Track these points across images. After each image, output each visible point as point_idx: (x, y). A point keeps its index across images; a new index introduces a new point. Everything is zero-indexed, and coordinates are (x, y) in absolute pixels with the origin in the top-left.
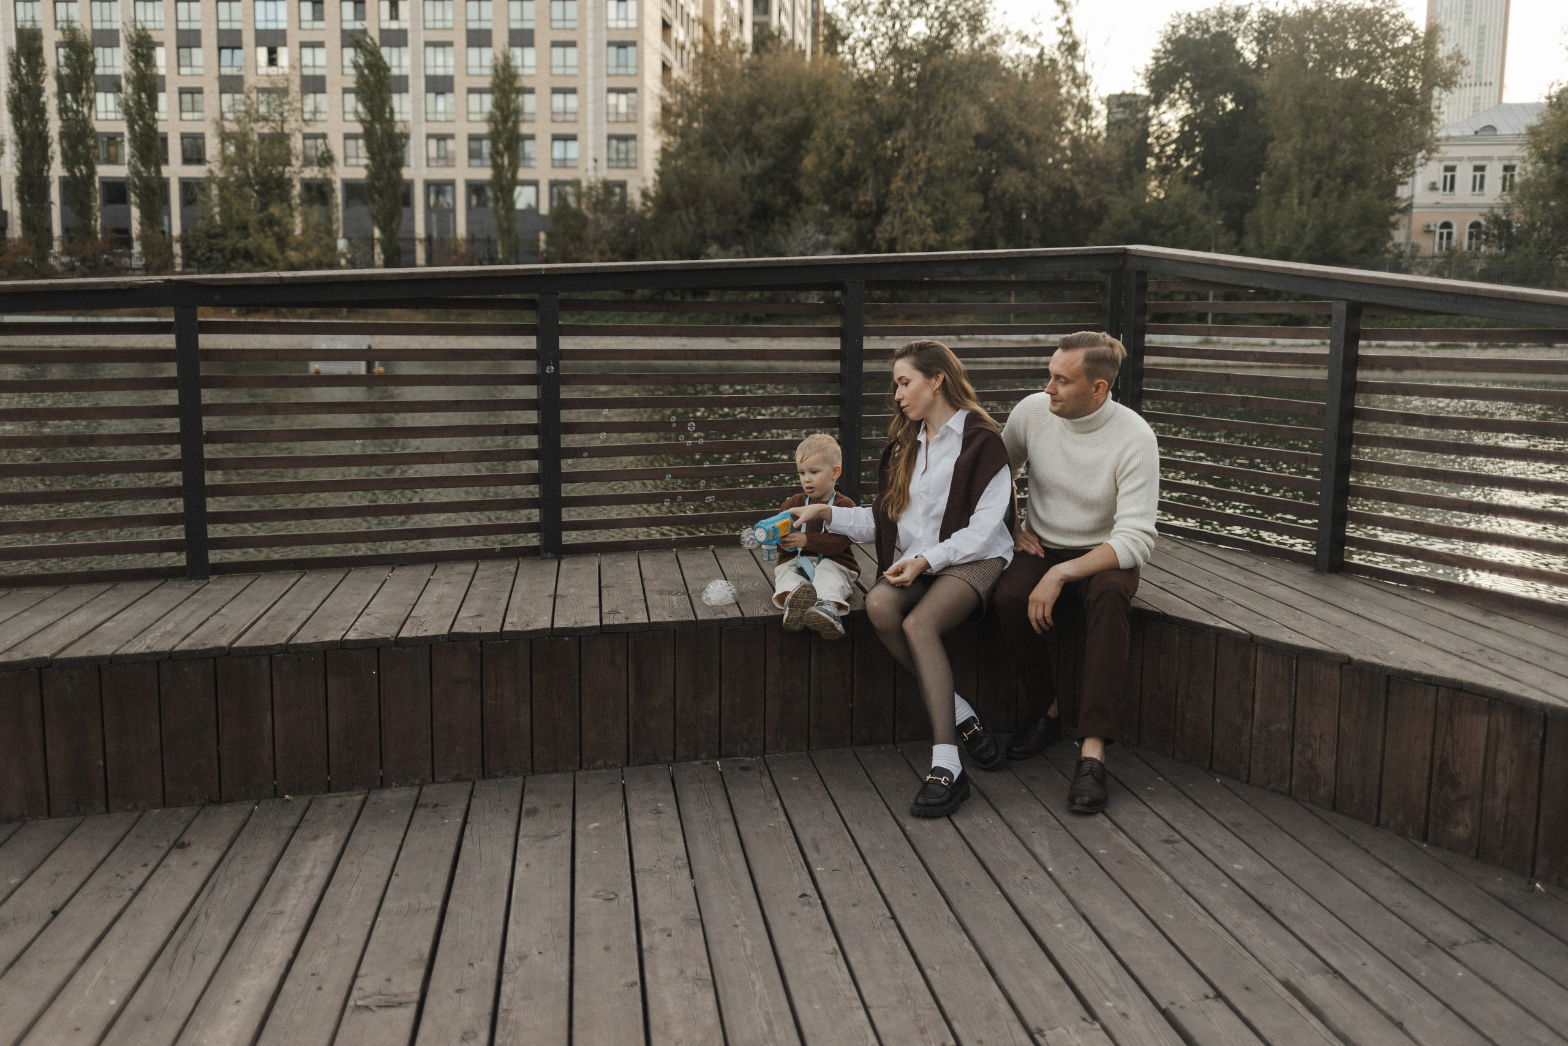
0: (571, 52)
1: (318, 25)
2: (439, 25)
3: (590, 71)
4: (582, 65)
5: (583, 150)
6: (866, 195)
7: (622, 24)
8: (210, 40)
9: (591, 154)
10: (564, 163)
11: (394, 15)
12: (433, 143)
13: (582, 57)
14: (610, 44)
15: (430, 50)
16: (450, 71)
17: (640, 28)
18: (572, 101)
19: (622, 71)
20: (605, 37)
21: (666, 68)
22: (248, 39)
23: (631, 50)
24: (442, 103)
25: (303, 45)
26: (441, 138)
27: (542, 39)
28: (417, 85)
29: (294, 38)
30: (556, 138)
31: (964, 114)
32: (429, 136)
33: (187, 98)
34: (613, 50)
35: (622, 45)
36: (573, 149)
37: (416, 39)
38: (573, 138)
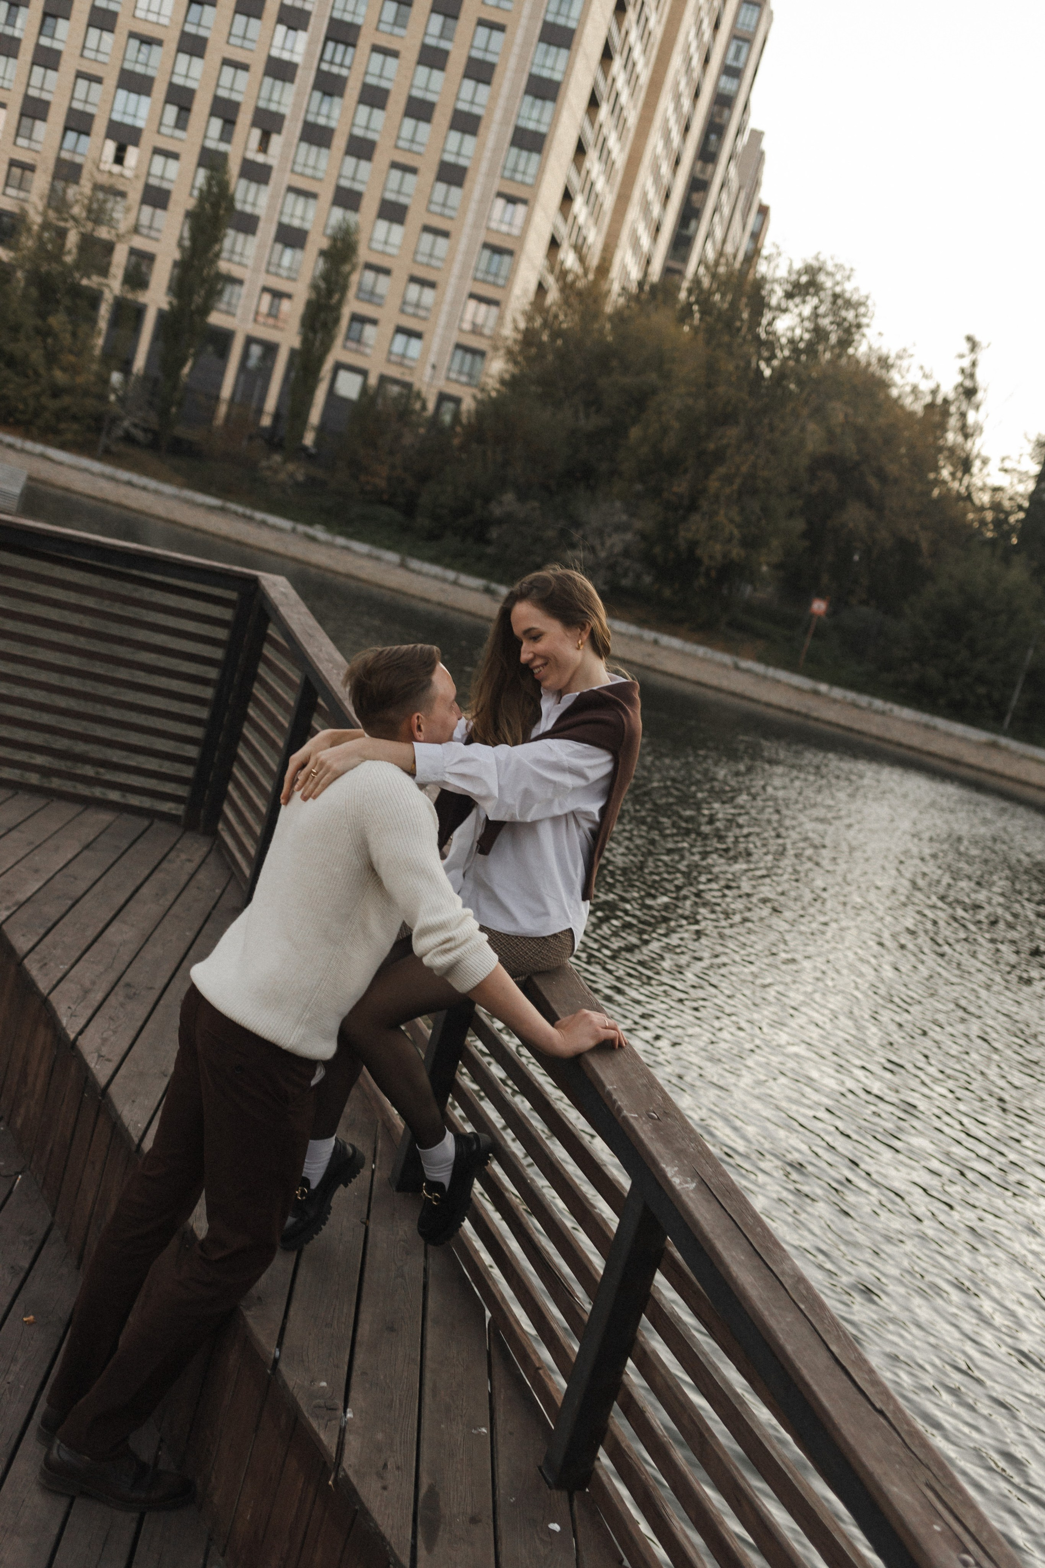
0: (441, 242)
1: (179, 133)
2: (309, 171)
3: (456, 269)
4: (448, 260)
5: (425, 352)
6: (681, 487)
7: (504, 228)
8: (57, 116)
9: (432, 359)
10: (402, 360)
11: (264, 146)
12: (267, 298)
13: (452, 251)
14: (486, 246)
15: (291, 197)
16: (307, 226)
17: (521, 238)
18: (428, 296)
19: (491, 278)
20: (482, 237)
21: (541, 289)
22: (100, 127)
23: (506, 259)
24: (288, 257)
25: (157, 151)
26: (277, 295)
27: (416, 217)
28: (267, 230)
29: (149, 140)
30: (400, 330)
31: (803, 429)
32: (265, 289)
33: (16, 171)
34: (487, 253)
35: (497, 250)
36: (415, 347)
37: (280, 179)
38: (418, 335)
